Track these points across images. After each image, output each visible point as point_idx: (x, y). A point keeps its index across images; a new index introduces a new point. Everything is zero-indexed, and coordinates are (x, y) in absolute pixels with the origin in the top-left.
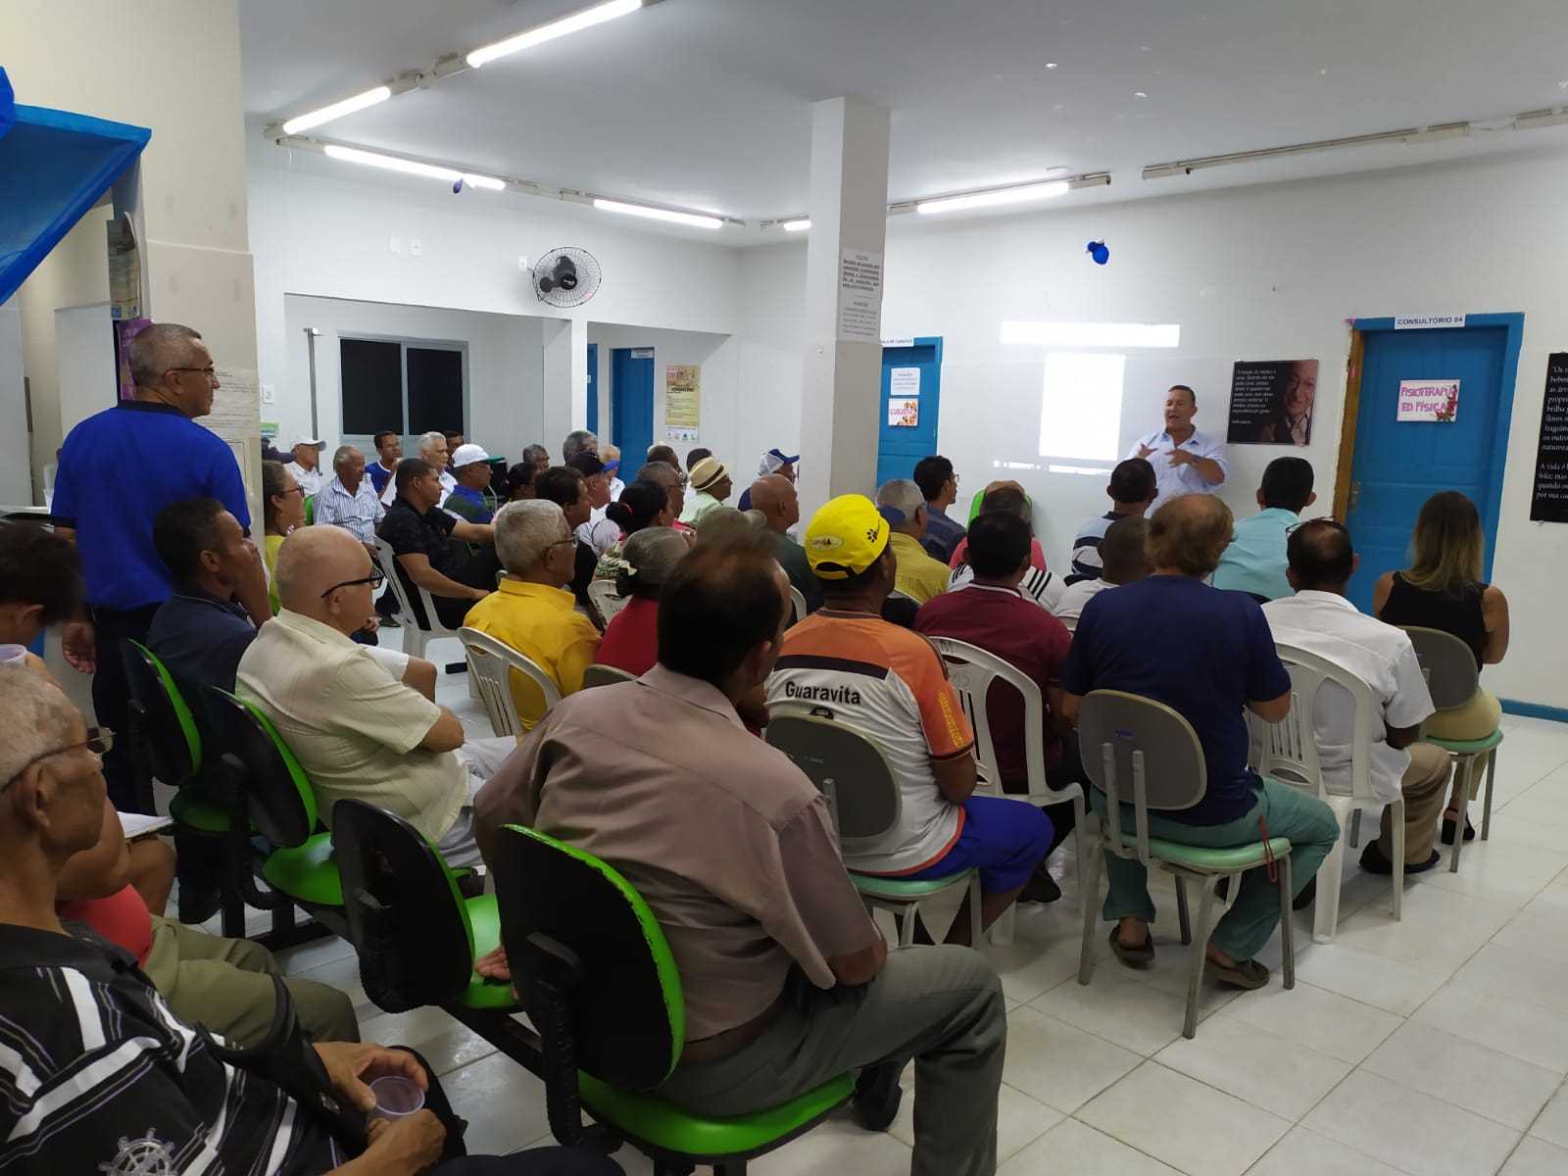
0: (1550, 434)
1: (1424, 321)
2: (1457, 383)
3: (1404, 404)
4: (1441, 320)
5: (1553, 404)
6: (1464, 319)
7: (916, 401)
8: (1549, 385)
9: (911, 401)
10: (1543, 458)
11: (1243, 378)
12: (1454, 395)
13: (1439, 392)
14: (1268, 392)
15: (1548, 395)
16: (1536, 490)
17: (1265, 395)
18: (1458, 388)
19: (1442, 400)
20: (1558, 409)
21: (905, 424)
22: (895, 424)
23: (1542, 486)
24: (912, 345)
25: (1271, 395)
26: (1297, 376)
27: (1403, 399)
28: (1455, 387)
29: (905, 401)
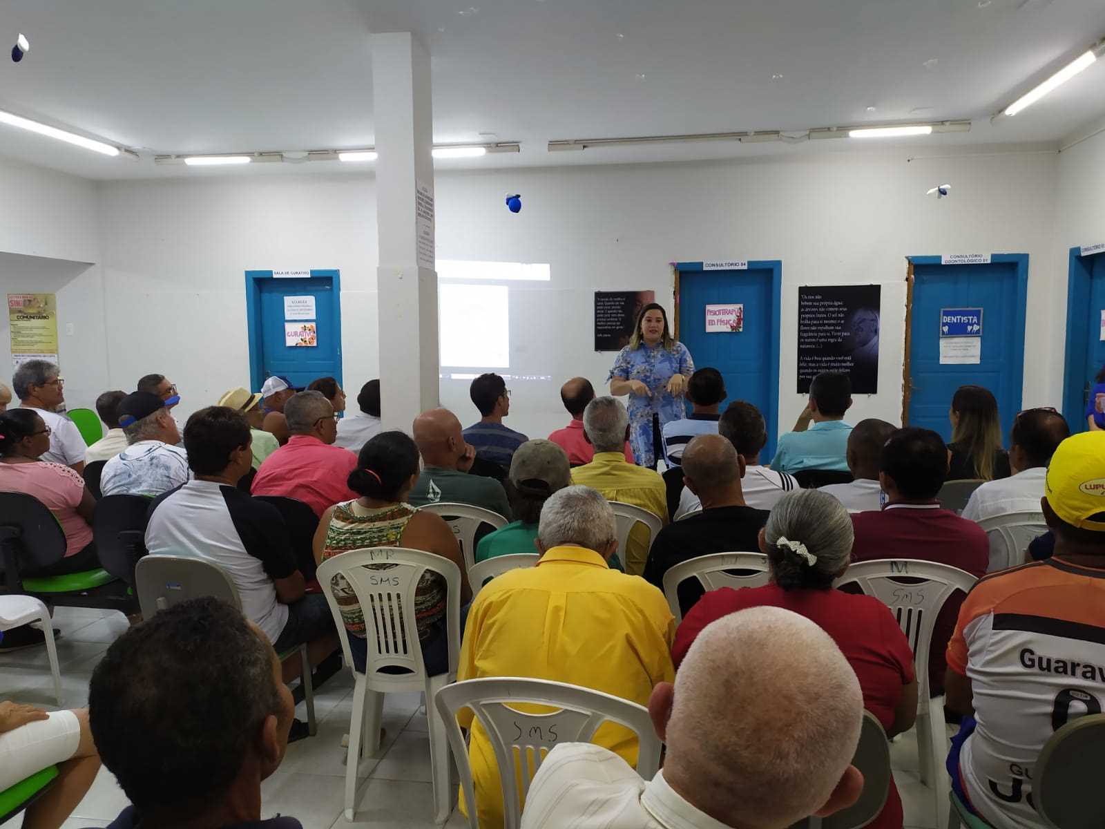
0: (804, 338)
1: (722, 265)
2: (741, 306)
3: (709, 321)
4: (732, 264)
5: (804, 319)
6: (746, 264)
7: (314, 324)
8: (800, 307)
9: (308, 325)
10: (802, 353)
11: (602, 304)
12: (740, 313)
13: (730, 312)
14: (621, 313)
15: (800, 313)
16: (799, 374)
17: (619, 315)
18: (742, 309)
19: (733, 318)
20: (807, 322)
21: (304, 345)
22: (294, 345)
23: (802, 371)
24: (309, 276)
25: (623, 315)
26: (640, 302)
27: (709, 317)
28: (740, 308)
29: (302, 325)
